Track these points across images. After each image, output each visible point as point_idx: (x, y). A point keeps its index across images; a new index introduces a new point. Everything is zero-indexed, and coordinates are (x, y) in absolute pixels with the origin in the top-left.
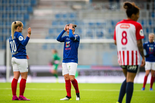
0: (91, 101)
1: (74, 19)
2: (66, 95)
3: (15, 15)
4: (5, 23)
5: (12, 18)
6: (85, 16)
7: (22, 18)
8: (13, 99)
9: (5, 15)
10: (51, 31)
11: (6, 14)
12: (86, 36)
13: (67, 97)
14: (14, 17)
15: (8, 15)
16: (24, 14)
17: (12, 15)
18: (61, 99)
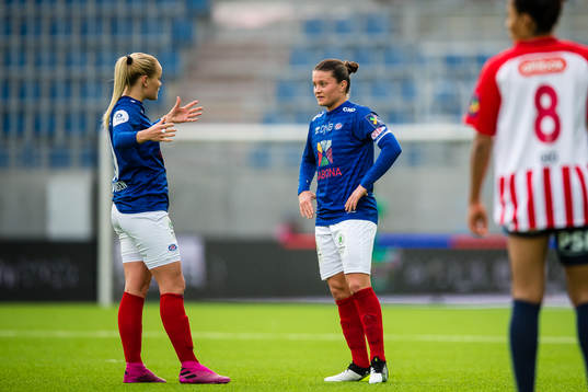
0: (456, 384)
1: (382, 38)
2: (350, 360)
3: (137, 26)
4: (91, 57)
5: (121, 38)
6: (426, 27)
7: (165, 38)
8: (126, 378)
9: (91, 25)
10: (284, 91)
11: (99, 18)
12: (434, 111)
13: (353, 367)
14: (129, 31)
15: (106, 26)
16: (173, 19)
17: (122, 25)
18: (327, 379)
